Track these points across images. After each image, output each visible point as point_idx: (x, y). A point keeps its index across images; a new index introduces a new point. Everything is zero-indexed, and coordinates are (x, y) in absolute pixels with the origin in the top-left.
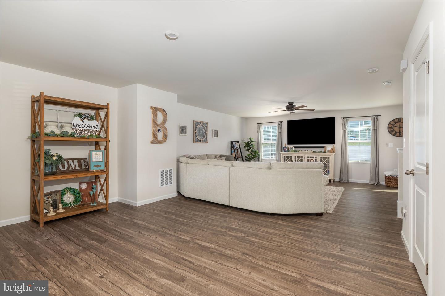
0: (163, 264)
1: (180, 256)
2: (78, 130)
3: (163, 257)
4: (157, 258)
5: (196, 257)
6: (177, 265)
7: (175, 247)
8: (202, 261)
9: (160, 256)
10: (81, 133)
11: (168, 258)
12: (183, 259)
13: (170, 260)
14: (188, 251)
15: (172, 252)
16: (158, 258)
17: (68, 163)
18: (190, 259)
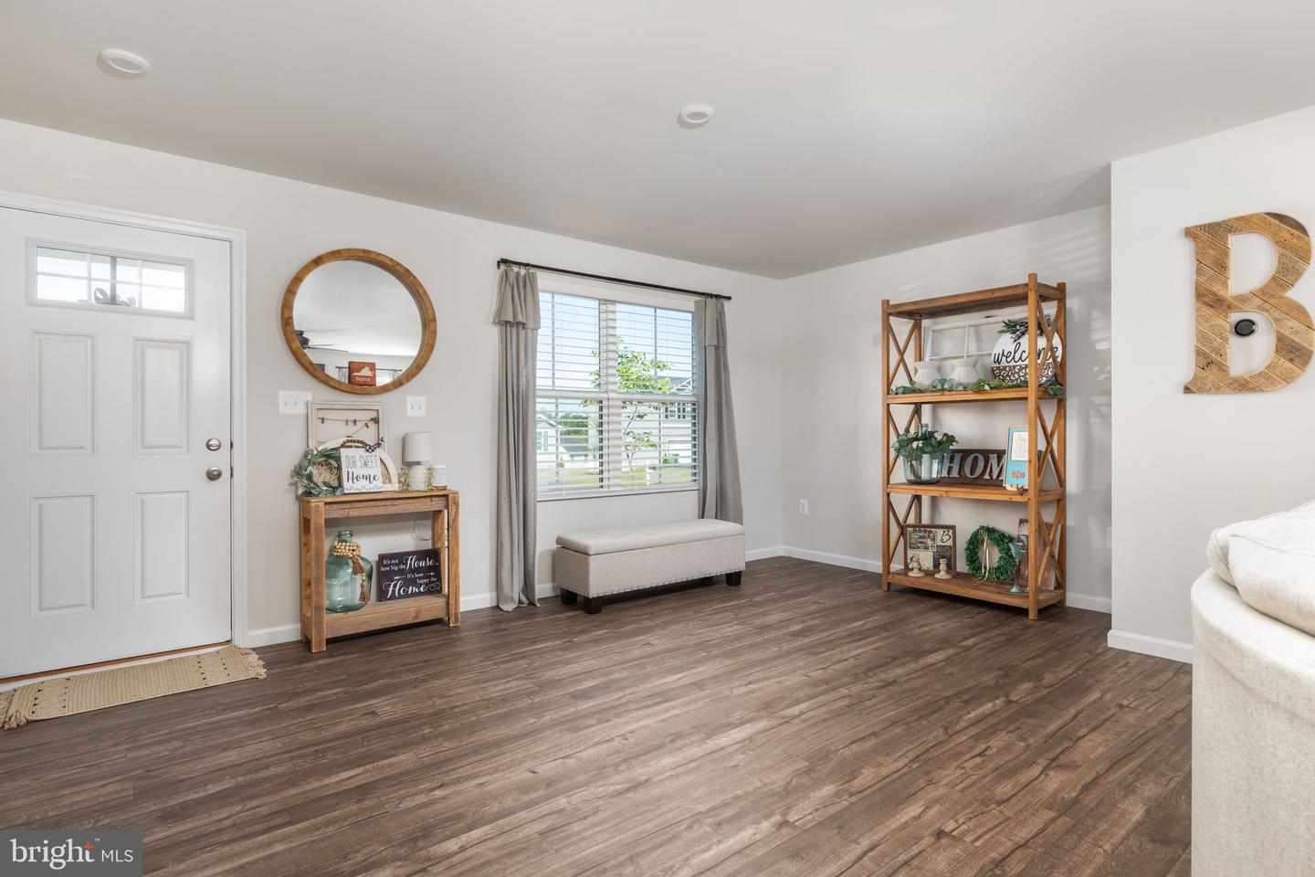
2: (1005, 368)
10: (1009, 376)
17: (987, 461)
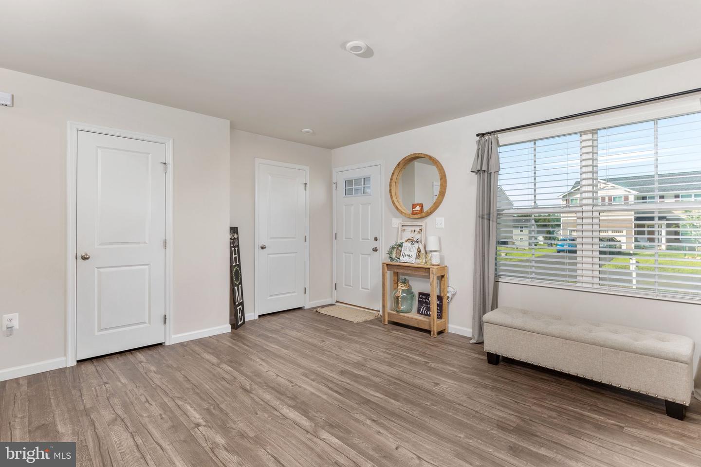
0: (366, 390)
1: (345, 399)
3: (369, 399)
4: (379, 399)
5: (320, 395)
6: (348, 387)
7: (353, 415)
8: (314, 388)
9: (375, 402)
11: (362, 397)
12: (339, 394)
13: (358, 395)
14: (331, 404)
15: (356, 406)
16: (376, 398)
18: (330, 392)
